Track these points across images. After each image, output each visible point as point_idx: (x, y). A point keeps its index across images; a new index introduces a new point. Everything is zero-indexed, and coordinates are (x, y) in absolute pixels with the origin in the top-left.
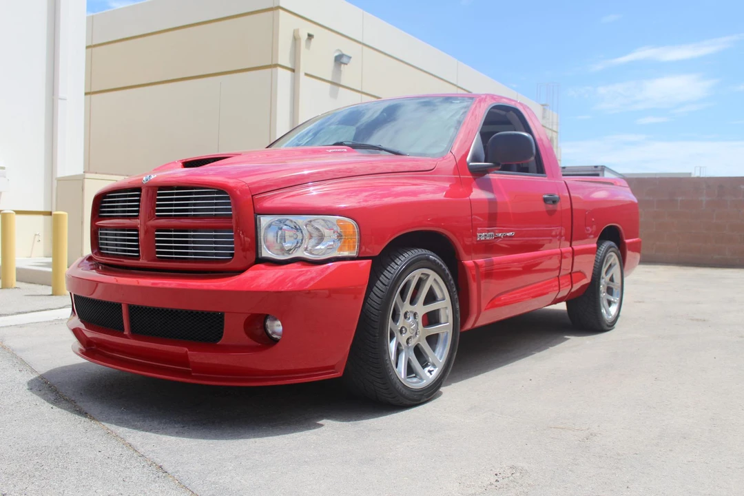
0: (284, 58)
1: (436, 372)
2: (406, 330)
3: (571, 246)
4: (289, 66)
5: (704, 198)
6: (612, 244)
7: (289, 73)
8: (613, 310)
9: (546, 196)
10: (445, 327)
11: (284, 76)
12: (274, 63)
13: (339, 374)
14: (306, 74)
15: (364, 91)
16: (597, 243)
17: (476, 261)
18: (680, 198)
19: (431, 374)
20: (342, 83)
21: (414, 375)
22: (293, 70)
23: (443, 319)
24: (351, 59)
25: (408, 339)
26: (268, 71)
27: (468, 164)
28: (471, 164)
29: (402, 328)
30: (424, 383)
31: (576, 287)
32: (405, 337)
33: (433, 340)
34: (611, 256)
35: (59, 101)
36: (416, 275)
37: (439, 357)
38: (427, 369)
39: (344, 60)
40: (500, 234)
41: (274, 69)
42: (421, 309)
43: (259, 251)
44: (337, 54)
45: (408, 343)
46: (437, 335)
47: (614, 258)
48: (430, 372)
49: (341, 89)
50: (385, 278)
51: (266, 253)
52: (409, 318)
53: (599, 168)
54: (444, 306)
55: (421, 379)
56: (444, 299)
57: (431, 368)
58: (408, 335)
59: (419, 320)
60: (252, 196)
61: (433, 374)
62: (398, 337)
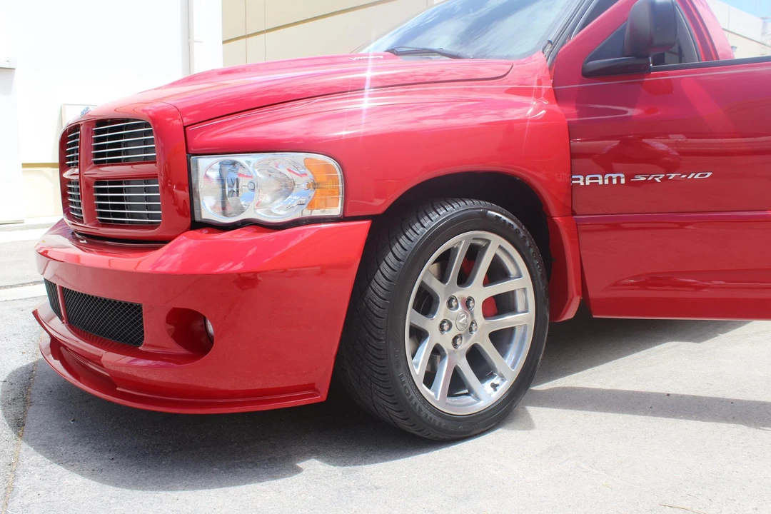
1: (504, 386)
2: (450, 325)
10: (523, 319)
13: (321, 397)
19: (495, 390)
21: (466, 391)
23: (520, 305)
25: (456, 338)
29: (443, 322)
30: (481, 406)
32: (449, 336)
33: (501, 339)
37: (509, 365)
38: (487, 384)
42: (479, 291)
43: (196, 211)
45: (455, 344)
46: (511, 330)
48: (494, 386)
50: (400, 249)
51: (207, 213)
52: (457, 307)
54: (521, 284)
55: (478, 399)
56: (520, 276)
57: (496, 380)
58: (454, 332)
59: (477, 308)
60: (185, 127)
61: (499, 389)
62: (435, 337)
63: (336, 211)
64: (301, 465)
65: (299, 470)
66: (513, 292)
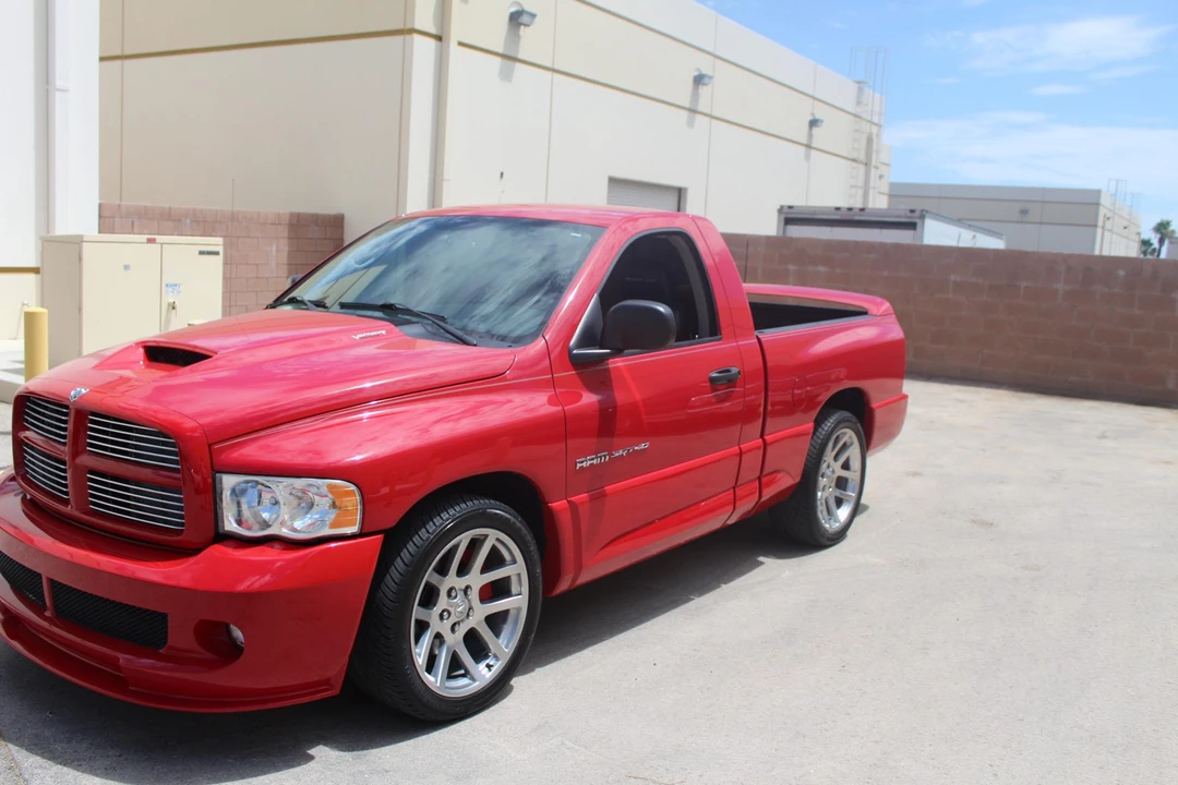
0: (424, 18)
1: (498, 666)
2: (449, 613)
3: (762, 436)
4: (433, 31)
5: (1061, 287)
6: (846, 414)
7: (432, 42)
8: (843, 513)
9: (715, 375)
10: (517, 602)
11: (423, 48)
12: (408, 26)
13: (335, 692)
14: (460, 44)
15: (556, 67)
16: (815, 421)
17: (573, 499)
18: (1024, 284)
19: (490, 670)
20: (520, 56)
21: (462, 672)
22: (439, 38)
23: (514, 588)
24: (537, 19)
25: (454, 625)
26: (398, 39)
27: (570, 351)
28: (575, 352)
29: (443, 611)
30: (476, 686)
31: (768, 494)
32: (448, 623)
33: (496, 622)
34: (845, 434)
35: (58, 94)
36: (464, 540)
37: (503, 646)
38: (482, 666)
39: (525, 19)
40: (621, 452)
41: (408, 37)
42: (477, 579)
43: (220, 523)
44: (513, 9)
45: (453, 629)
46: (506, 613)
47: (849, 435)
48: (489, 666)
49: (518, 65)
50: (408, 555)
51: (230, 525)
52: (456, 597)
53: (917, 214)
54: (515, 570)
55: (473, 679)
56: (515, 562)
57: (490, 661)
58: (453, 619)
59: (474, 595)
60: (210, 446)
61: (493, 669)
62: (436, 626)
63: (353, 529)
64: (312, 752)
65: (311, 758)
66: (509, 577)
